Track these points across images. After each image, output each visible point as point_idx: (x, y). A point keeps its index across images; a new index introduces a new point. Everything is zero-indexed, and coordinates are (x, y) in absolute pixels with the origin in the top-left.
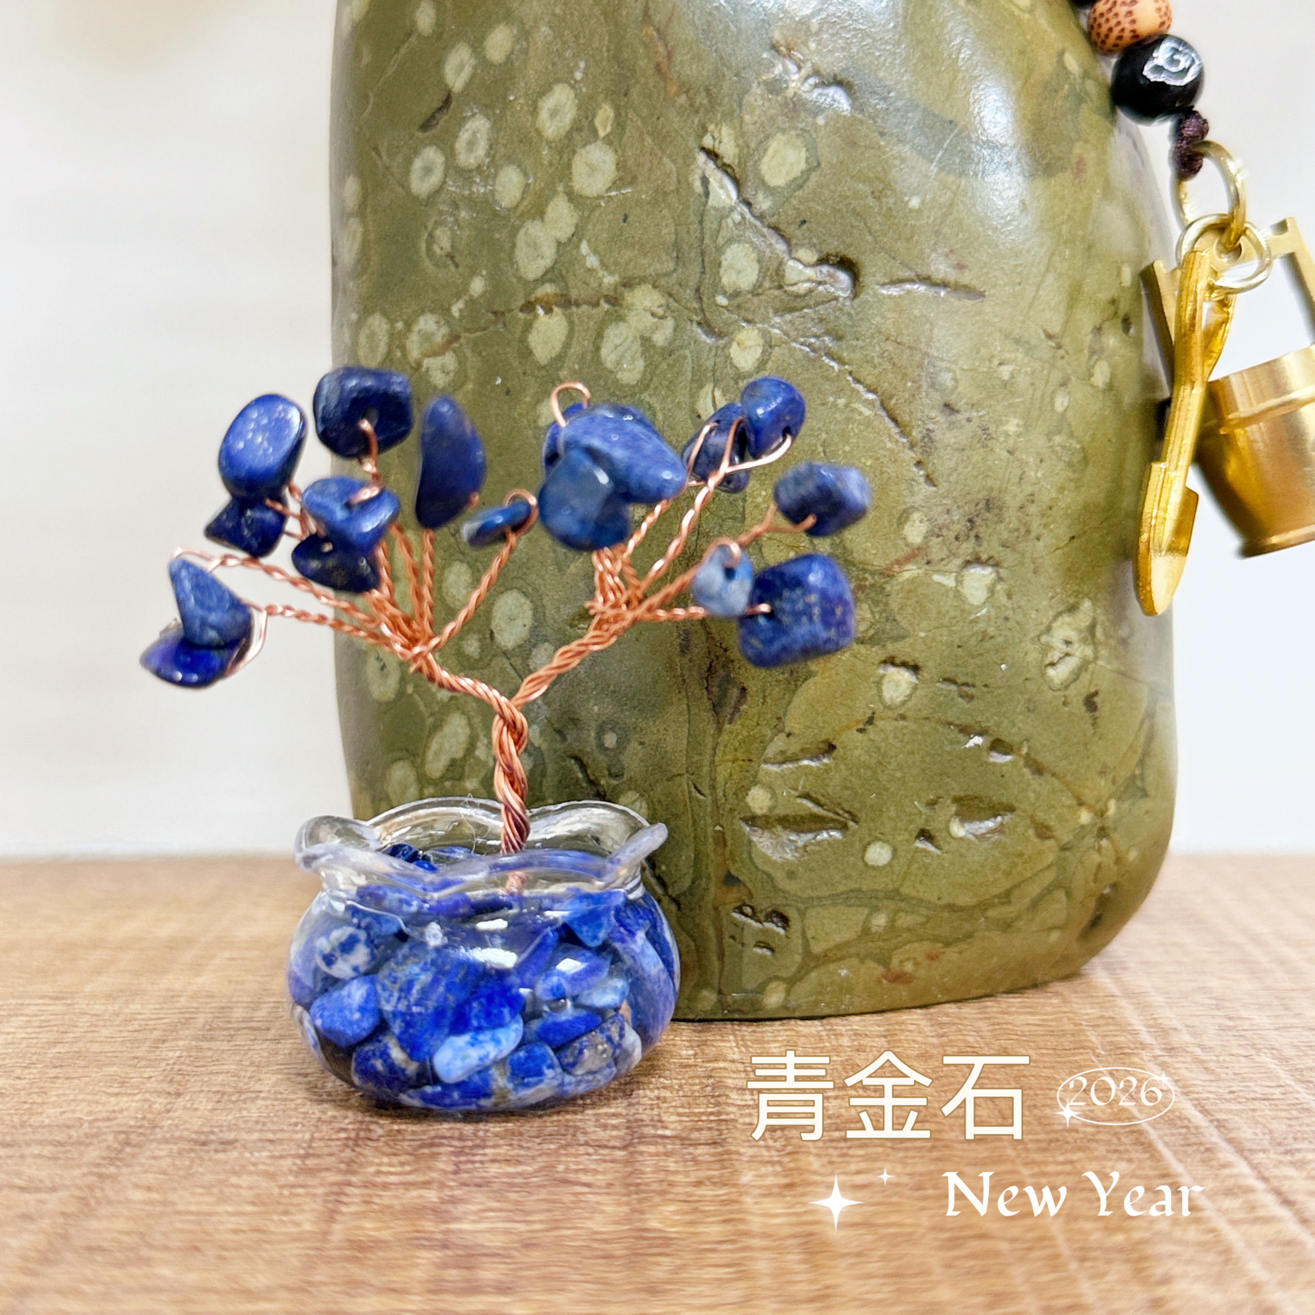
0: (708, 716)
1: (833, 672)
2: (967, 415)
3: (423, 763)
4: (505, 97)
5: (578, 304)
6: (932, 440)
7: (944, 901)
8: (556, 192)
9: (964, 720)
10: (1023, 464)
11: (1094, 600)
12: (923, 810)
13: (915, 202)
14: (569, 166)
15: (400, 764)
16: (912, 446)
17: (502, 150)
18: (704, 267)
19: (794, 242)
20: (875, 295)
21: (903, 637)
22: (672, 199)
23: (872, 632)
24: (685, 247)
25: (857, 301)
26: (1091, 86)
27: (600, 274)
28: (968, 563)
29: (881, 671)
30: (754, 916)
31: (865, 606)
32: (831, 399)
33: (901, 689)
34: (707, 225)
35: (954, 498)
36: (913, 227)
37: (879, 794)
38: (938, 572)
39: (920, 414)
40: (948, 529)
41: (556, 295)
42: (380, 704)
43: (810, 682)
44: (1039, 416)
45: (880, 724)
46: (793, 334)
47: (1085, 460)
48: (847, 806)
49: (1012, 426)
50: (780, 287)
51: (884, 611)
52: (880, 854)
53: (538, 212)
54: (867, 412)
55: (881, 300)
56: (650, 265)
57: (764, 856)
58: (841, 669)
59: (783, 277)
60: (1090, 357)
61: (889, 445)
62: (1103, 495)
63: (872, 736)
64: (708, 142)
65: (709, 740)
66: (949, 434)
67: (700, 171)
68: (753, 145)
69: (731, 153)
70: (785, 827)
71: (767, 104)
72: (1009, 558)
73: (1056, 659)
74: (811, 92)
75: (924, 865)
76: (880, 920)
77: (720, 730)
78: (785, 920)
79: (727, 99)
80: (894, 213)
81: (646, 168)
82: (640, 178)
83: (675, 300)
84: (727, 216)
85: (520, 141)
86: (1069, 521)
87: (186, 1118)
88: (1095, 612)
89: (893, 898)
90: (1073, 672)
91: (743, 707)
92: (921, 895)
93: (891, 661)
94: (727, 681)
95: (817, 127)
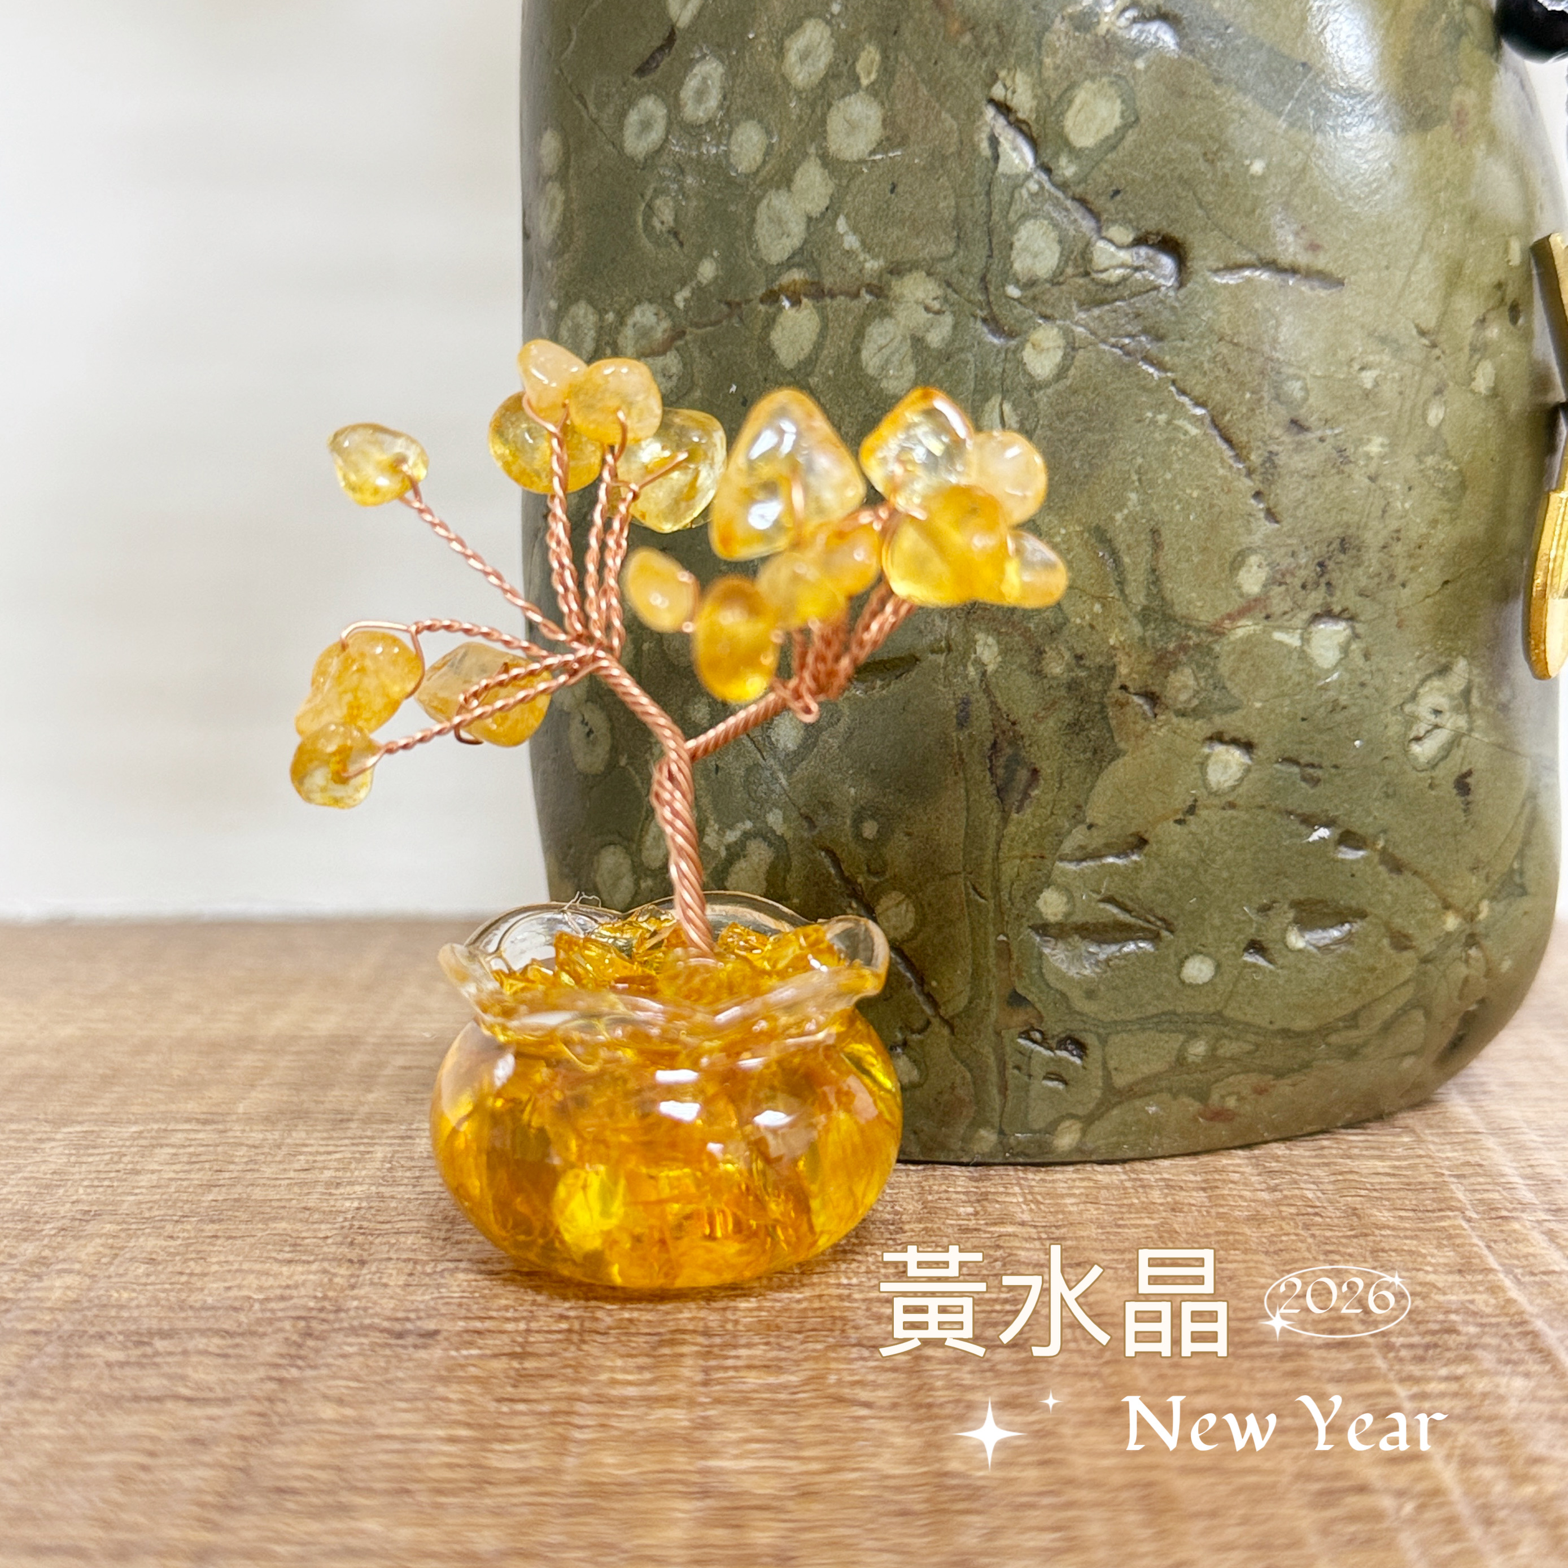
0: (992, 802)
1: (1147, 750)
2: (1319, 433)
3: (640, 851)
4: (743, 34)
5: (833, 296)
6: (1274, 466)
7: (1277, 1026)
8: (806, 155)
9: (1306, 809)
10: (1386, 493)
11: (1471, 658)
12: (1254, 917)
13: (1258, 167)
14: (823, 122)
15: (612, 849)
16: (1250, 473)
17: (739, 100)
18: (991, 249)
19: (1105, 216)
20: (1206, 283)
21: (1233, 709)
22: (952, 165)
23: (1195, 702)
24: (969, 225)
25: (1183, 291)
27: (861, 258)
28: (1316, 618)
29: (1206, 750)
30: (1043, 1043)
31: (1188, 671)
32: (1149, 414)
33: (1230, 772)
34: (996, 197)
35: (1301, 537)
36: (1256, 198)
37: (1201, 899)
38: (1280, 628)
39: (1260, 433)
40: (1293, 575)
41: (806, 283)
42: (586, 777)
43: (1120, 761)
44: (1408, 434)
45: (1203, 813)
46: (1101, 332)
47: (1463, 486)
48: (1160, 913)
49: (1375, 446)
50: (1087, 274)
51: (1211, 676)
52: (1200, 970)
53: (784, 179)
54: (1194, 431)
55: (1214, 291)
56: (924, 247)
57: (1057, 971)
58: (1156, 747)
59: (1090, 261)
60: (1471, 357)
61: (1221, 472)
62: (1482, 528)
63: (1193, 828)
64: (998, 92)
65: (992, 833)
66: (1296, 458)
67: (987, 129)
68: (1054, 96)
69: (1028, 106)
70: (1083, 938)
71: (1073, 44)
72: (1368, 610)
73: (1422, 733)
74: (1128, 28)
75: (1255, 984)
76: (1198, 1049)
77: (1005, 820)
78: (1081, 1048)
79: (1022, 38)
80: (1232, 180)
81: (921, 123)
82: (912, 137)
83: (955, 291)
84: (1022, 186)
85: (762, 90)
86: (1442, 562)
87: (375, 1297)
88: (1470, 673)
89: (1213, 1023)
90: (1442, 748)
91: (1035, 793)
92: (1249, 1018)
93: (1218, 738)
94: (1015, 761)
95: (1135, 72)
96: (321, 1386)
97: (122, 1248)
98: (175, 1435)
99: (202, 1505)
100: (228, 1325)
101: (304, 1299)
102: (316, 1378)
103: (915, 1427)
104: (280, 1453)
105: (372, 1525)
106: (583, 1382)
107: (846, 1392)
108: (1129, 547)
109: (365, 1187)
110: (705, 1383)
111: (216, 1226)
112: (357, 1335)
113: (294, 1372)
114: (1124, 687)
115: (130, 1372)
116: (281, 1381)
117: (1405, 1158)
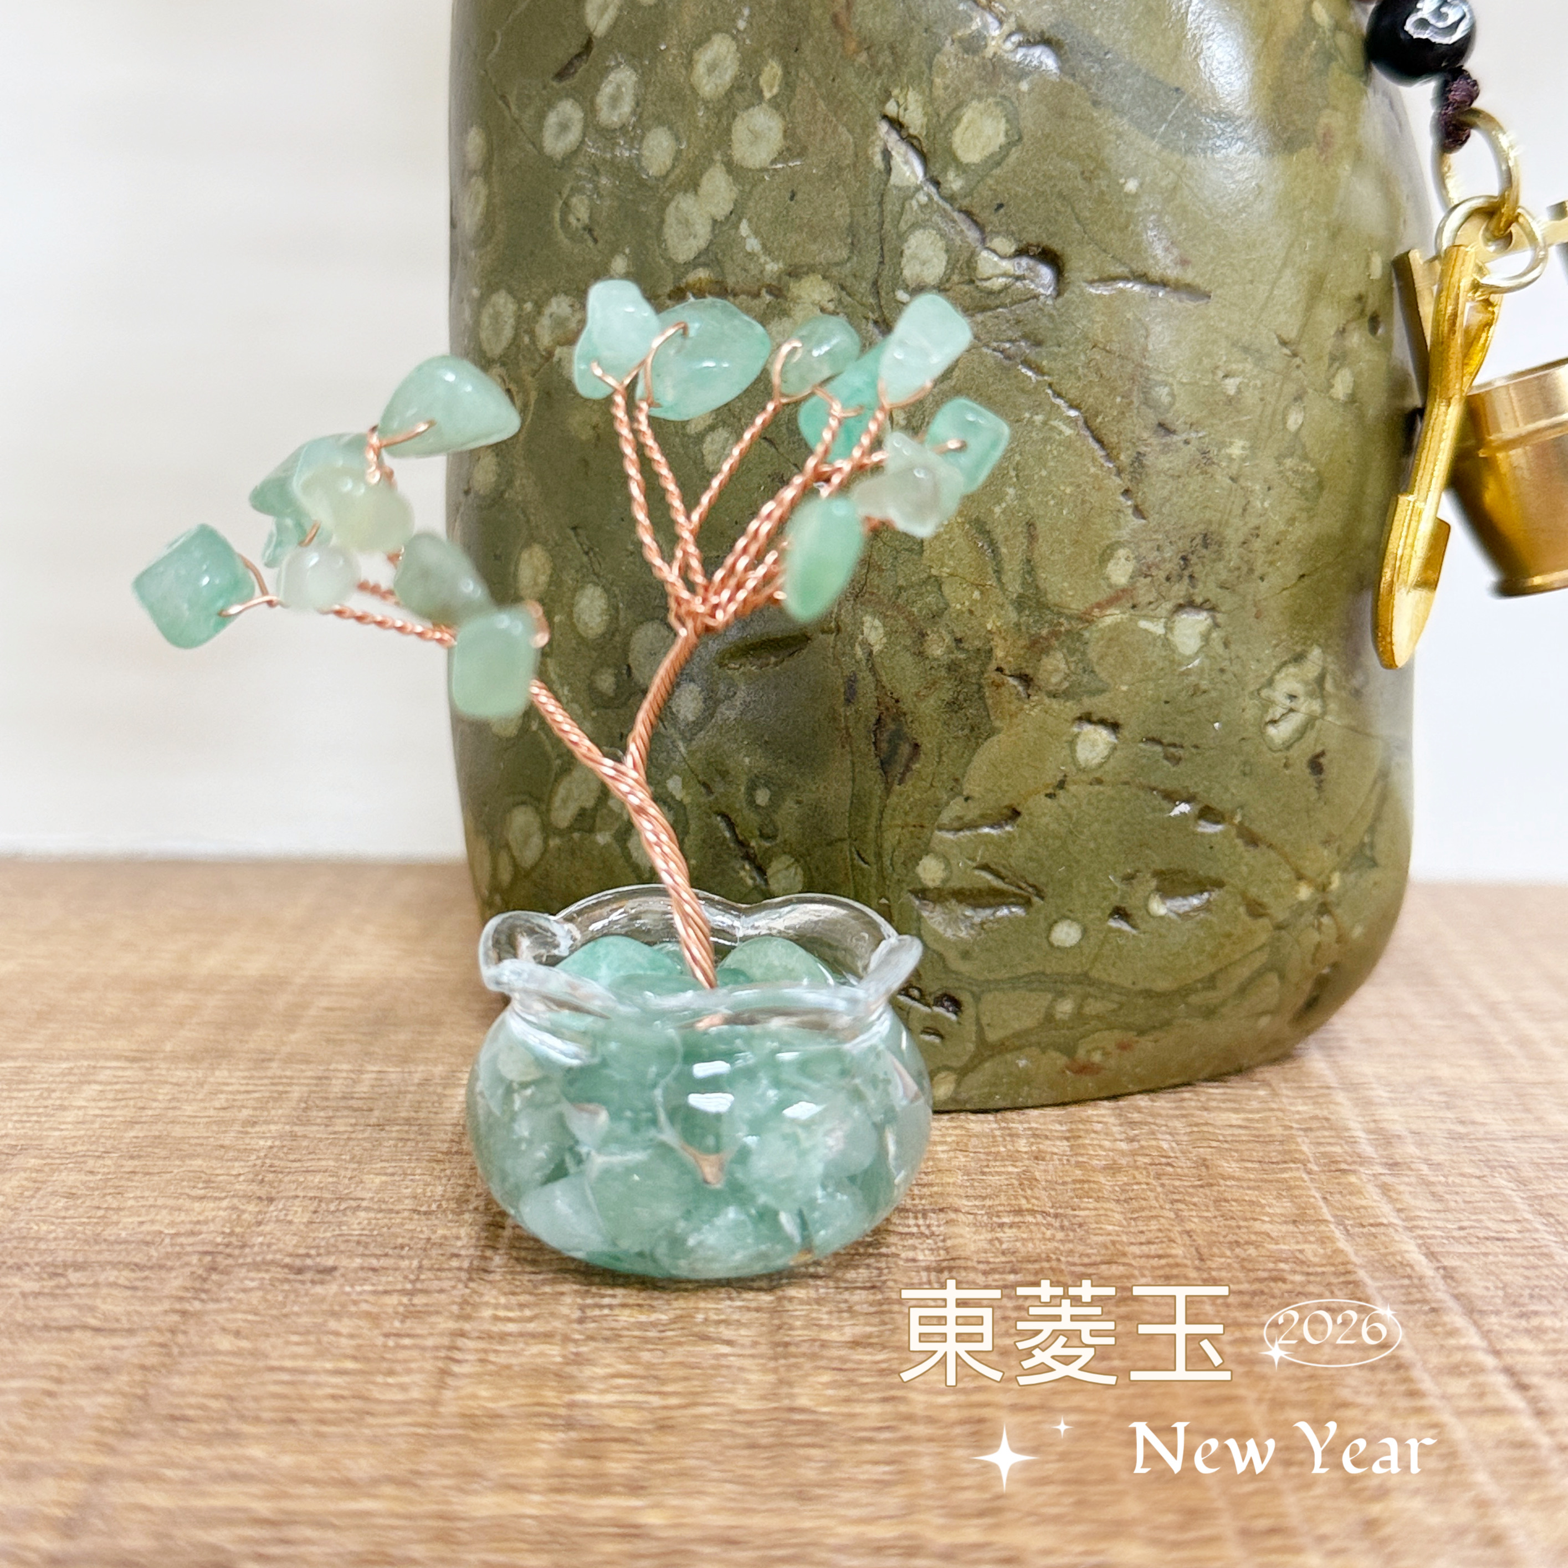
0: (876, 774)
1: (1021, 729)
2: (1184, 436)
3: (548, 810)
4: (655, 45)
5: (735, 294)
6: (1142, 466)
7: (1140, 987)
8: (712, 161)
9: (1170, 785)
10: (1247, 492)
11: (1325, 648)
12: (1118, 885)
13: (1132, 186)
14: (728, 131)
15: (522, 809)
16: (1119, 472)
17: (651, 108)
18: (882, 256)
19: (988, 229)
20: (1082, 294)
21: (1102, 691)
22: (847, 175)
23: (1066, 684)
24: (862, 232)
25: (1060, 300)
26: (1343, 40)
27: (762, 260)
28: (1180, 608)
29: (1075, 729)
30: (921, 999)
31: (1059, 655)
32: (1027, 415)
33: (1098, 749)
34: (888, 207)
35: (1167, 533)
36: (1130, 215)
37: (1069, 868)
38: (1145, 617)
39: (1130, 435)
40: (1158, 568)
41: (710, 281)
42: (501, 740)
43: (995, 738)
44: (1269, 437)
45: (1072, 788)
46: (985, 337)
47: (1320, 486)
48: (1031, 880)
49: (1237, 449)
50: (972, 282)
51: (1081, 661)
52: (1068, 934)
53: (692, 184)
54: (1068, 432)
55: (1088, 301)
56: (820, 252)
57: (935, 933)
58: (1029, 726)
59: (975, 269)
60: (1331, 365)
61: (1092, 470)
62: (1338, 526)
63: (1063, 802)
64: (891, 108)
65: (876, 802)
66: (1163, 459)
67: (879, 143)
68: (943, 114)
69: (918, 123)
70: (960, 902)
71: (962, 66)
72: (1227, 601)
73: (1278, 716)
74: (1014, 51)
75: (1118, 946)
76: (1065, 1007)
77: (888, 790)
78: (956, 1005)
79: (915, 59)
80: (1107, 197)
81: (819, 137)
82: (811, 149)
83: (849, 295)
84: (912, 197)
85: (672, 99)
86: (1299, 557)
87: (279, 1234)
88: (1325, 661)
89: (1080, 983)
90: (1297, 730)
91: (916, 766)
92: (1113, 979)
93: (1087, 718)
94: (898, 736)
95: (1019, 94)
96: (220, 1319)
97: (44, 1182)
98: (81, 1363)
99: (102, 1430)
100: (138, 1258)
101: (212, 1234)
102: (219, 1312)
103: (772, 1364)
104: (178, 1382)
105: (257, 1451)
106: (468, 1318)
107: (711, 1330)
108: (1006, 539)
109: (279, 1127)
110: (581, 1321)
111: (136, 1162)
112: (259, 1271)
113: (197, 1305)
114: (999, 670)
115: (43, 1302)
116: (184, 1313)
117: (1258, 1112)
